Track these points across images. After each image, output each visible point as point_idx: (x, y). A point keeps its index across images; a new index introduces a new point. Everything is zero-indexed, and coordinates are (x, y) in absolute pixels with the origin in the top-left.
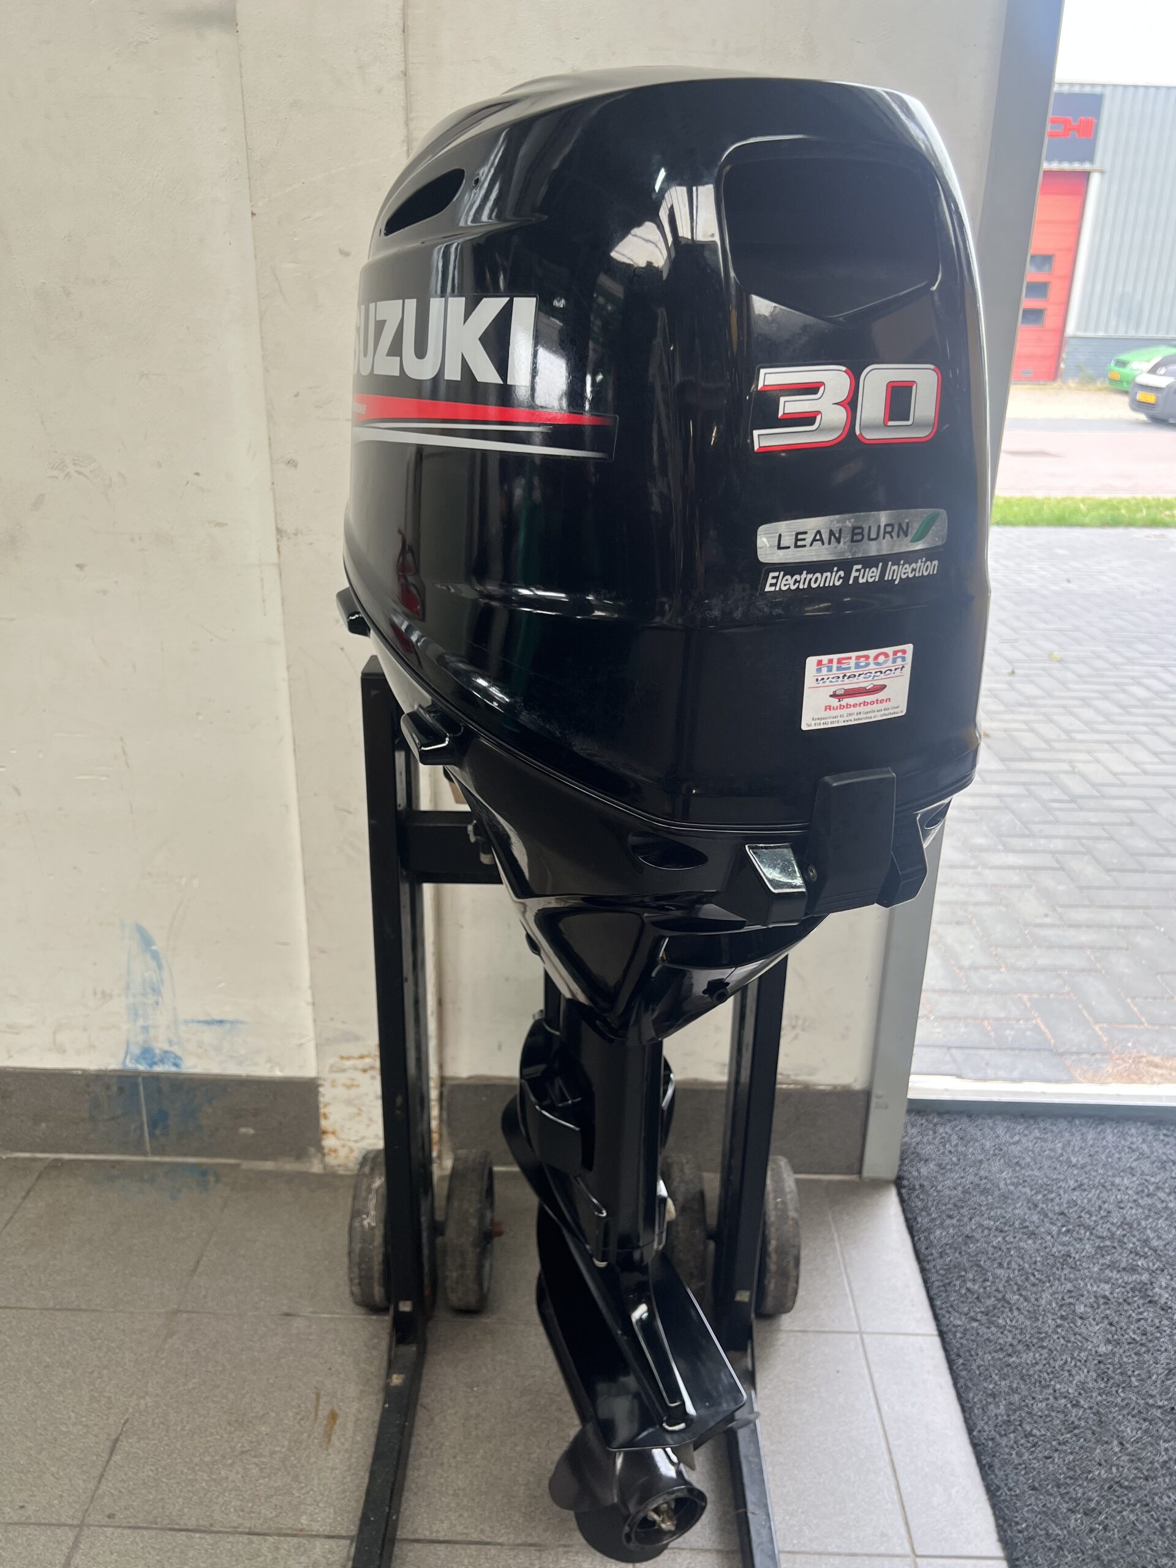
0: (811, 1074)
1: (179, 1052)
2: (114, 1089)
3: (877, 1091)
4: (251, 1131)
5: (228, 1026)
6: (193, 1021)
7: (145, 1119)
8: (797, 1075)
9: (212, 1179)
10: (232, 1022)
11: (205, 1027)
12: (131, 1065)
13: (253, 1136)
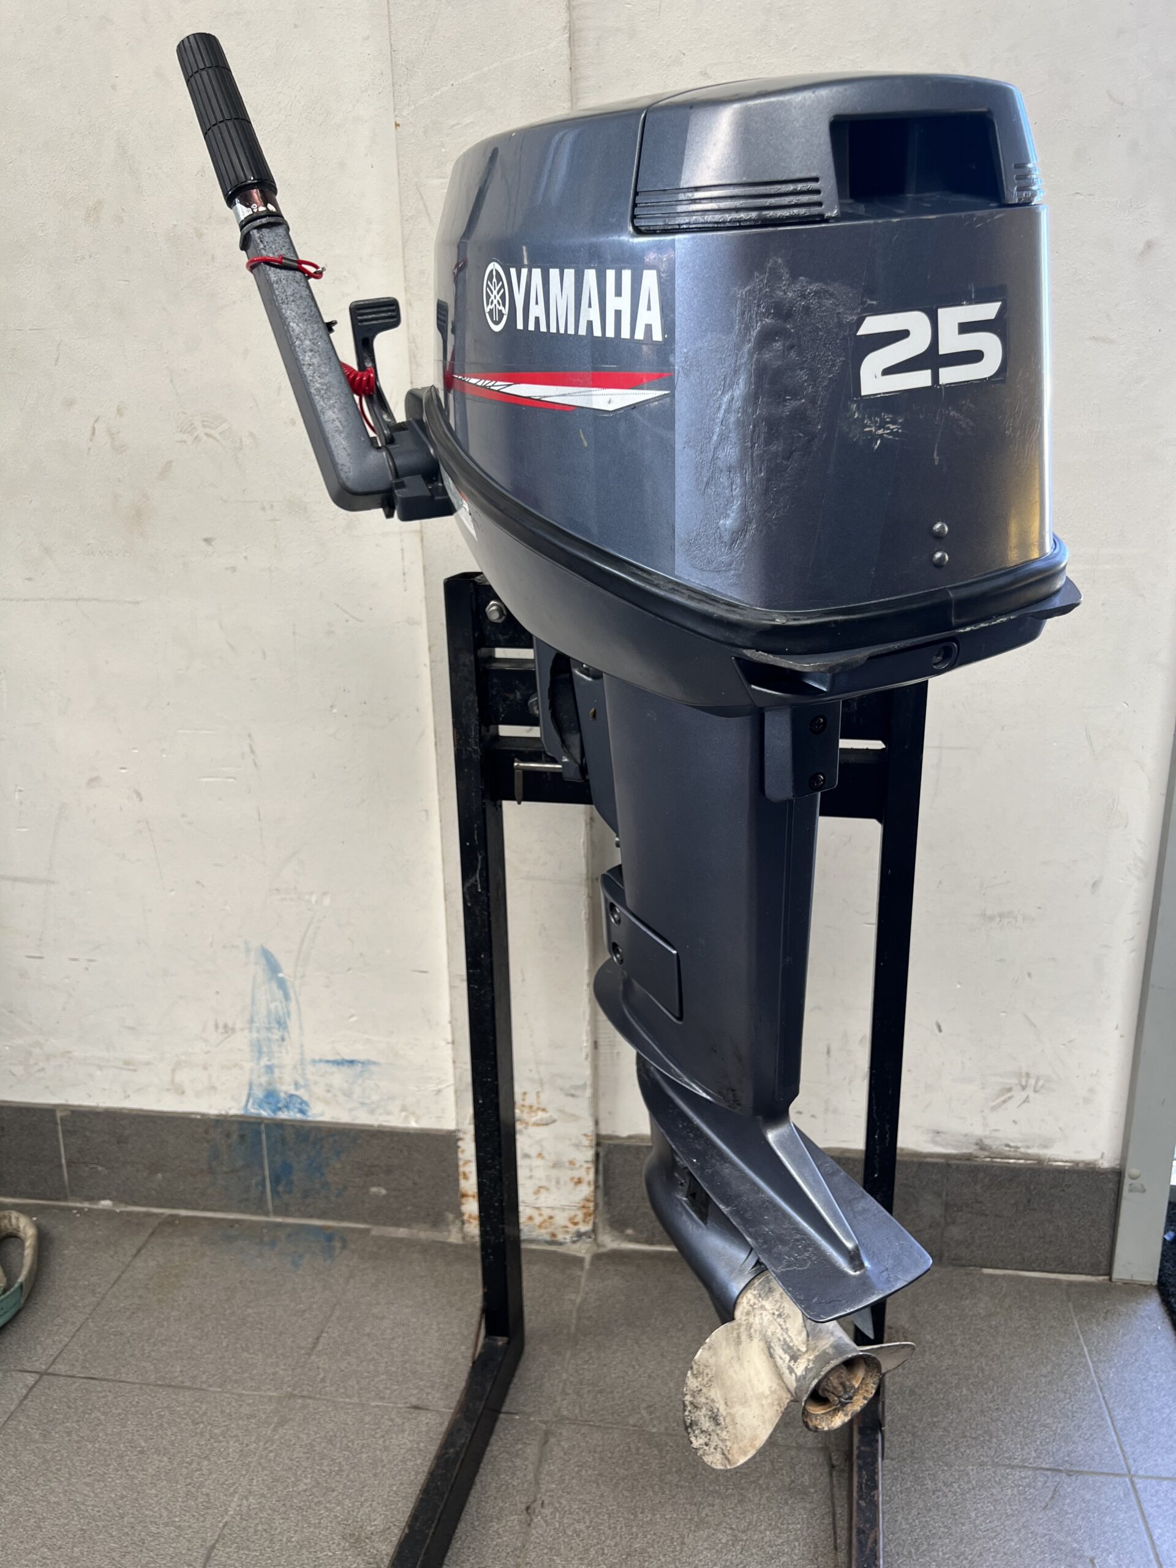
0: (1045, 1147)
1: (306, 1098)
2: (235, 1137)
3: (1131, 1170)
4: (383, 1191)
5: (359, 1068)
6: (320, 1061)
7: (267, 1173)
8: (1028, 1147)
9: (338, 1245)
10: (363, 1063)
11: (334, 1069)
12: (253, 1111)
13: (384, 1196)
